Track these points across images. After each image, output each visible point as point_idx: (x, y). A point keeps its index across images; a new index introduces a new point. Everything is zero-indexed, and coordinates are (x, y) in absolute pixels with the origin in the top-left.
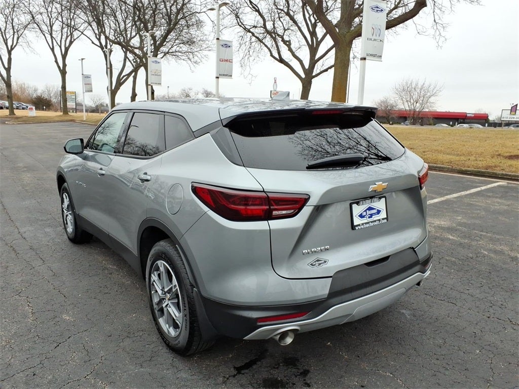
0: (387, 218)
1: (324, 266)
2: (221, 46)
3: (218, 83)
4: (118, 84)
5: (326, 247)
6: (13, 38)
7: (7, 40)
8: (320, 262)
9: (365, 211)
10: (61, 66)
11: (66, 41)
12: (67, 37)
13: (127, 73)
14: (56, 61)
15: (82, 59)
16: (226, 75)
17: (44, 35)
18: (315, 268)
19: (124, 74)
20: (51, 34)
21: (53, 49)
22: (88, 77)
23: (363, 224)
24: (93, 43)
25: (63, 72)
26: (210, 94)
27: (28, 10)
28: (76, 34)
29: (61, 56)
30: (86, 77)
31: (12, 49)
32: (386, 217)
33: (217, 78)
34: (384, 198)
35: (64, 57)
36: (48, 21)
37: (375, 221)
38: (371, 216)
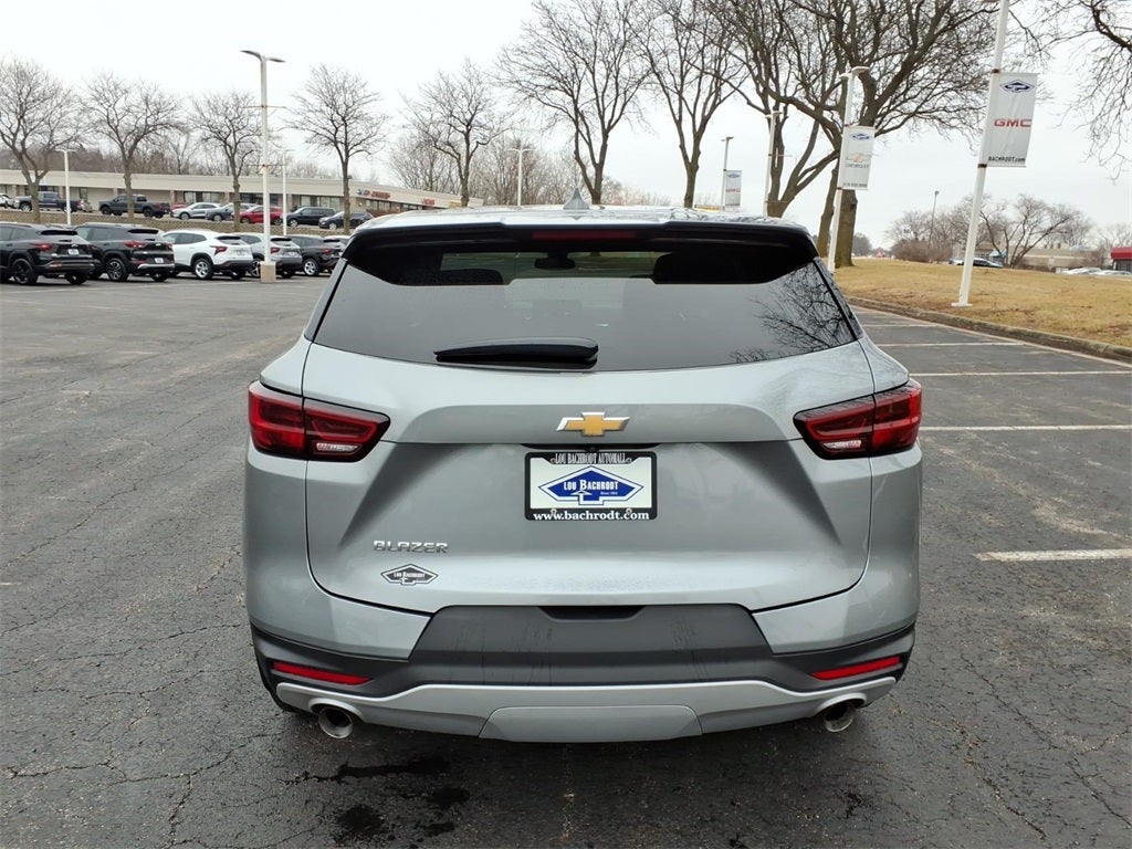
0: (653, 512)
1: (420, 586)
2: (1002, 90)
3: (981, 181)
4: (792, 188)
5: (438, 545)
6: (614, 106)
7: (604, 109)
8: (414, 575)
9: (577, 480)
10: (690, 154)
11: (706, 104)
12: (711, 94)
13: (814, 164)
14: (682, 147)
15: (728, 139)
16: (1009, 159)
17: (667, 95)
18: (396, 585)
19: (807, 166)
20: (680, 93)
21: (679, 123)
22: (734, 175)
23: (560, 511)
24: (749, 103)
25: (692, 168)
26: (1037, 207)
27: (644, 48)
28: (726, 88)
29: (692, 136)
30: (732, 176)
31: (610, 128)
32: (650, 506)
33: (983, 166)
34: (650, 459)
35: (698, 137)
36: (678, 65)
37: (607, 511)
38: (595, 495)
